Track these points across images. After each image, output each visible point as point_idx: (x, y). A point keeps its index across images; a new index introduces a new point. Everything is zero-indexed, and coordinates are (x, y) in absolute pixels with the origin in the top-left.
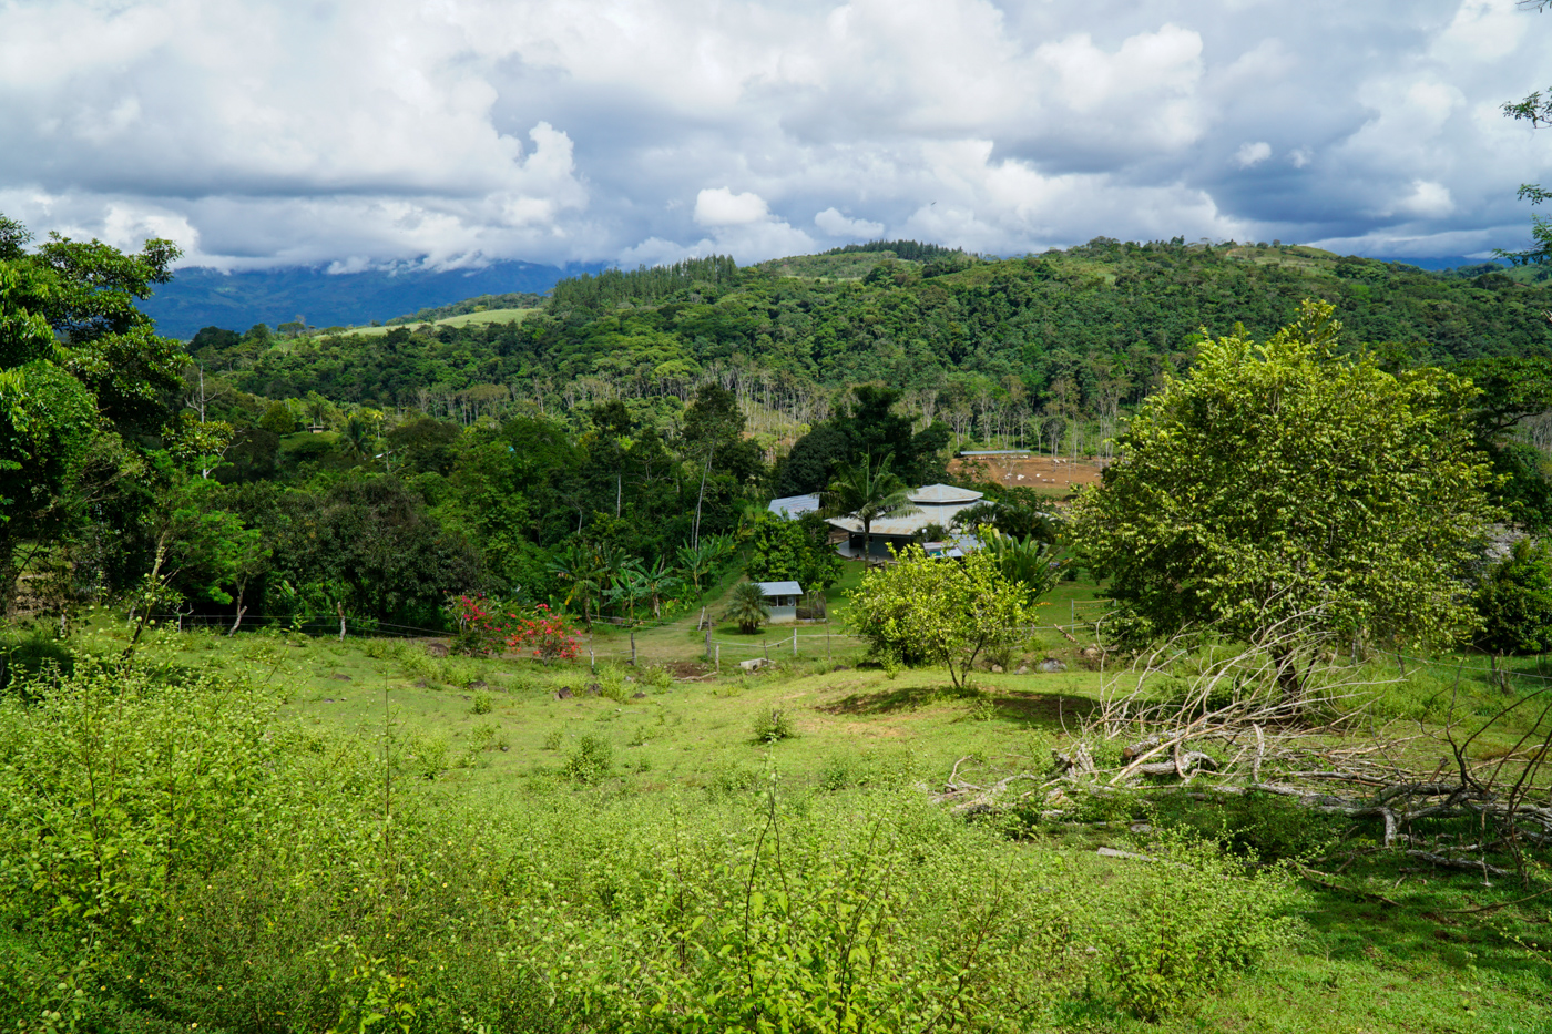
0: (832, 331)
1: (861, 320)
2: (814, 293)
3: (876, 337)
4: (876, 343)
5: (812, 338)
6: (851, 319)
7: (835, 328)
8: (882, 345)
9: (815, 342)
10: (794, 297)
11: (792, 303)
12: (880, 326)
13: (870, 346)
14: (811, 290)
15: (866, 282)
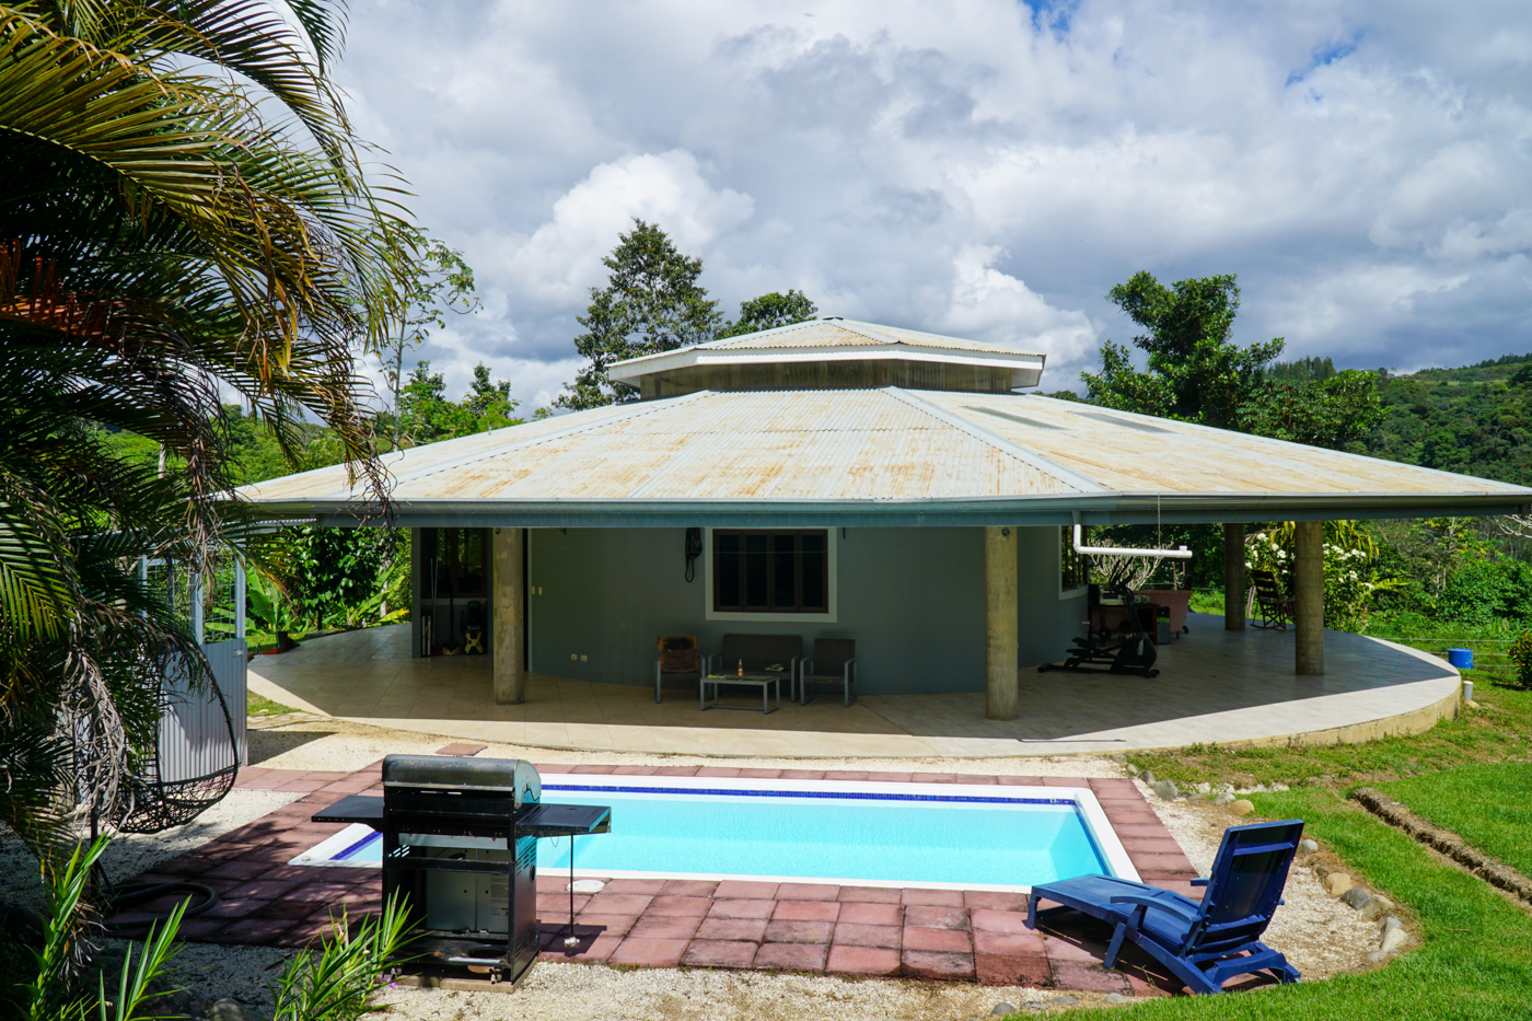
0: (1451, 436)
1: (1495, 423)
2: (1436, 397)
3: (1514, 442)
4: (1513, 450)
5: (1420, 445)
6: (1481, 422)
7: (1456, 433)
8: (1523, 453)
9: (1425, 450)
10: (1406, 401)
11: (1403, 408)
12: (1521, 429)
13: (1505, 454)
14: (1433, 393)
15: (1512, 383)
